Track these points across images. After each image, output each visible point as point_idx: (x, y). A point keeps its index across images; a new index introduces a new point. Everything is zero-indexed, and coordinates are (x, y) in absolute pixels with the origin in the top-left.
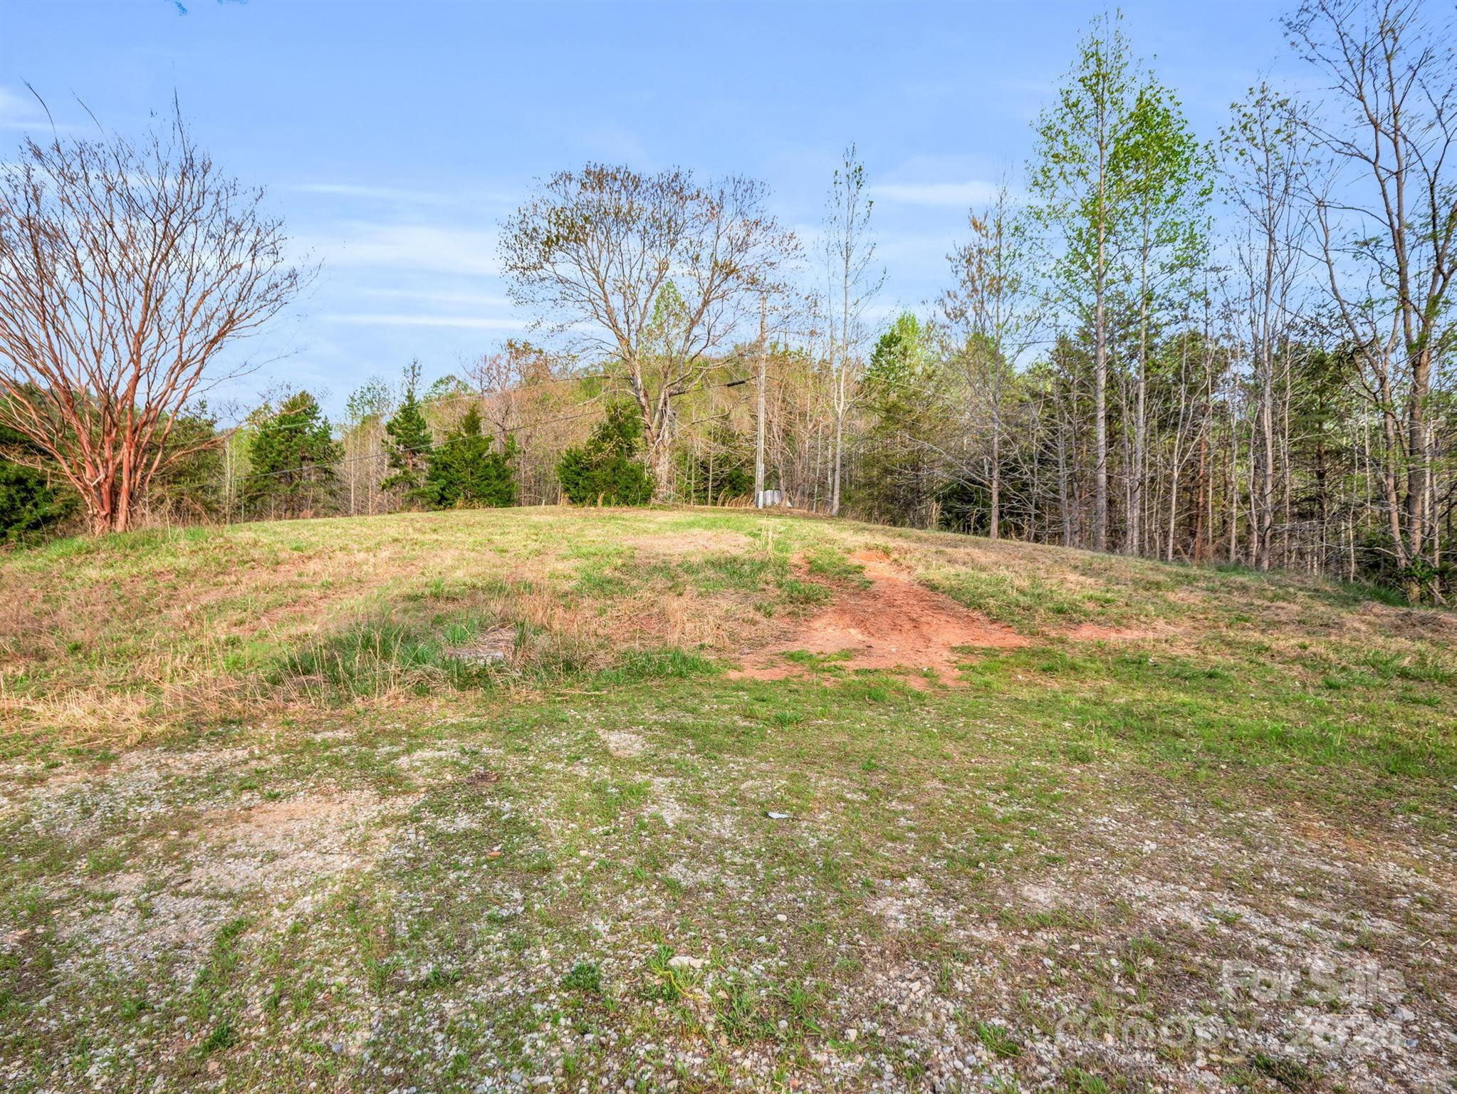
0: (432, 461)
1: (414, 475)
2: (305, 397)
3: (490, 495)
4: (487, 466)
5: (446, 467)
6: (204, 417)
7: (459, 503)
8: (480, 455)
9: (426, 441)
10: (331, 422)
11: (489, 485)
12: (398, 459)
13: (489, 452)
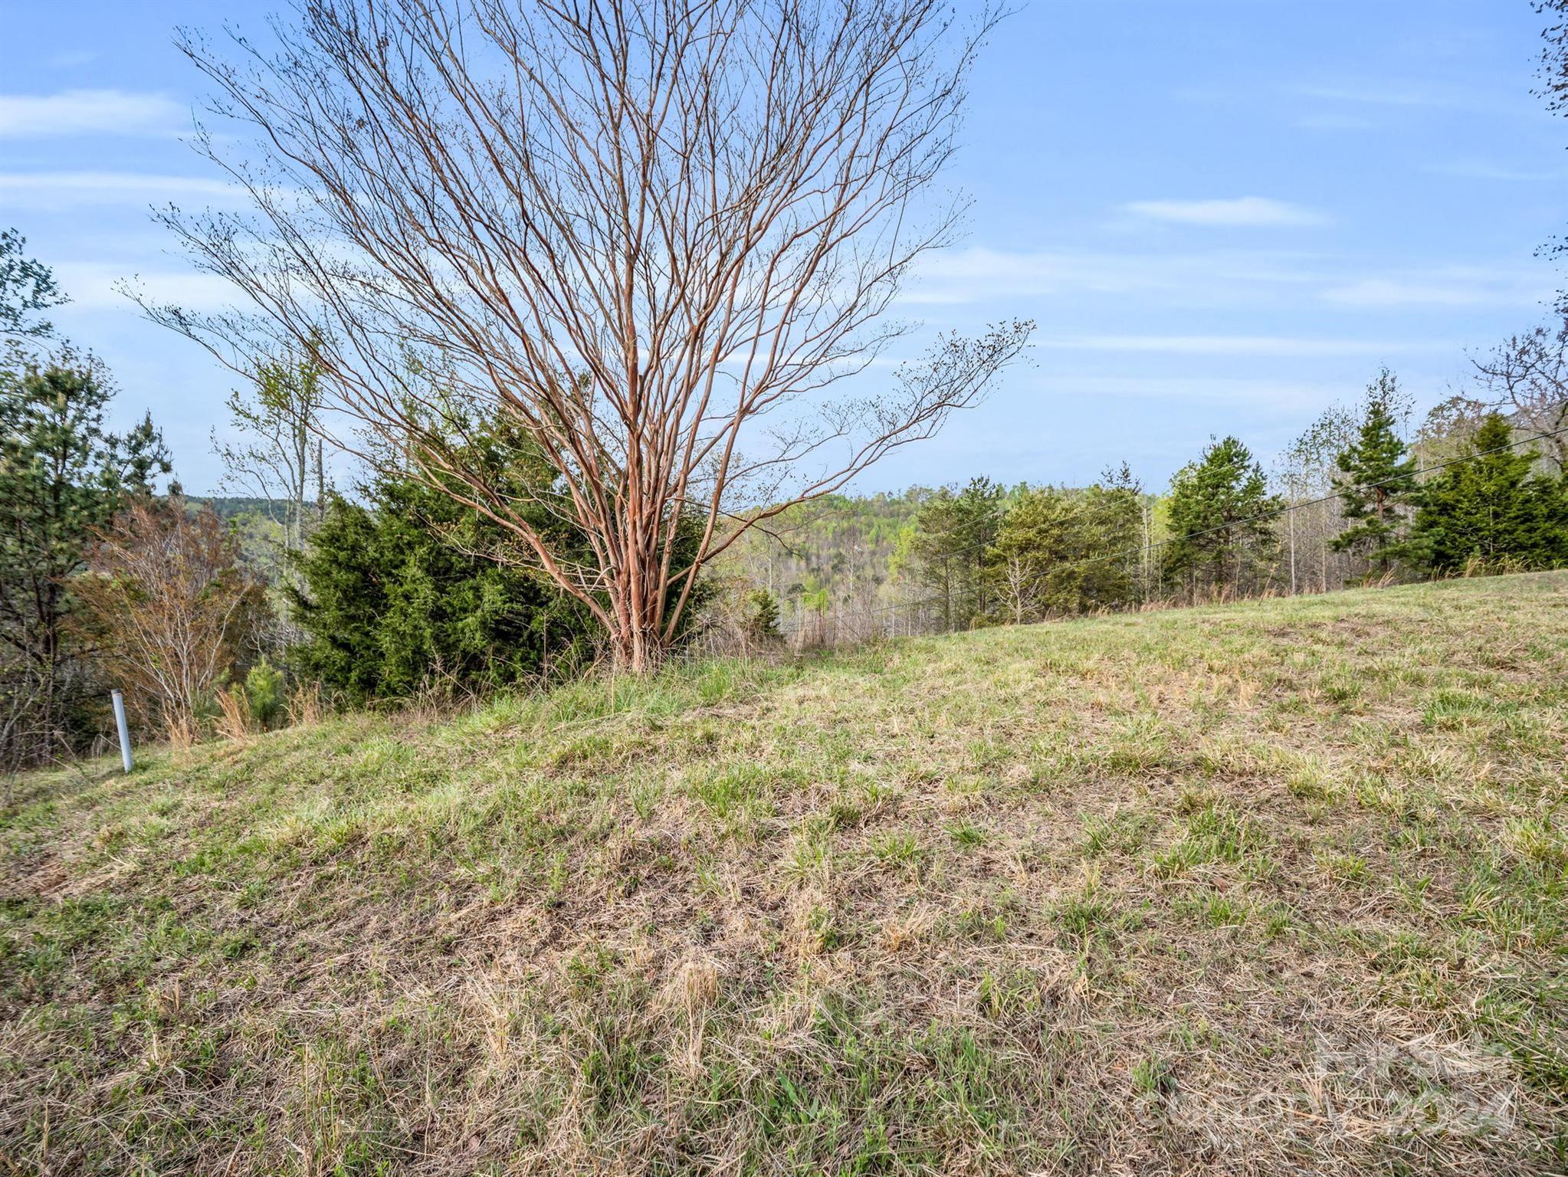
0: (1417, 502)
1: (1386, 525)
2: (1230, 443)
3: (1535, 545)
4: (1527, 501)
5: (1445, 509)
6: (1128, 486)
7: (1471, 563)
8: (1513, 484)
9: (1407, 472)
10: (1265, 469)
11: (1531, 530)
12: (1360, 504)
13: (1529, 478)
